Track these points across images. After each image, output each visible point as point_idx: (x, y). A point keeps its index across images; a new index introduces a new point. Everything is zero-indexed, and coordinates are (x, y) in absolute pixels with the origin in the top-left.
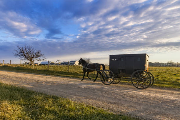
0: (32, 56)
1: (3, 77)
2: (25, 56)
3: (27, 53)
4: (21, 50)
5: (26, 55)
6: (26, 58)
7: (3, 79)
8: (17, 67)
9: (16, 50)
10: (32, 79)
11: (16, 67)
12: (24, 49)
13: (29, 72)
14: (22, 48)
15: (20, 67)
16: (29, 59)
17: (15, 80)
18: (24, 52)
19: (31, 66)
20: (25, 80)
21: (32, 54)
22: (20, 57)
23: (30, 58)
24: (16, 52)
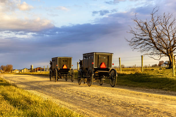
0: (172, 43)
1: (96, 101)
2: (154, 43)
3: (159, 37)
4: (144, 28)
5: (155, 40)
6: (158, 49)
7: (96, 106)
8: (134, 75)
9: (132, 32)
10: (164, 110)
11: (131, 74)
12: (150, 25)
13: (161, 88)
14: (146, 23)
15: (140, 74)
16: (165, 51)
17: (118, 111)
18: (150, 34)
19: (169, 70)
20: (143, 113)
21: (171, 38)
22: (142, 48)
23: (167, 49)
24: (133, 36)
